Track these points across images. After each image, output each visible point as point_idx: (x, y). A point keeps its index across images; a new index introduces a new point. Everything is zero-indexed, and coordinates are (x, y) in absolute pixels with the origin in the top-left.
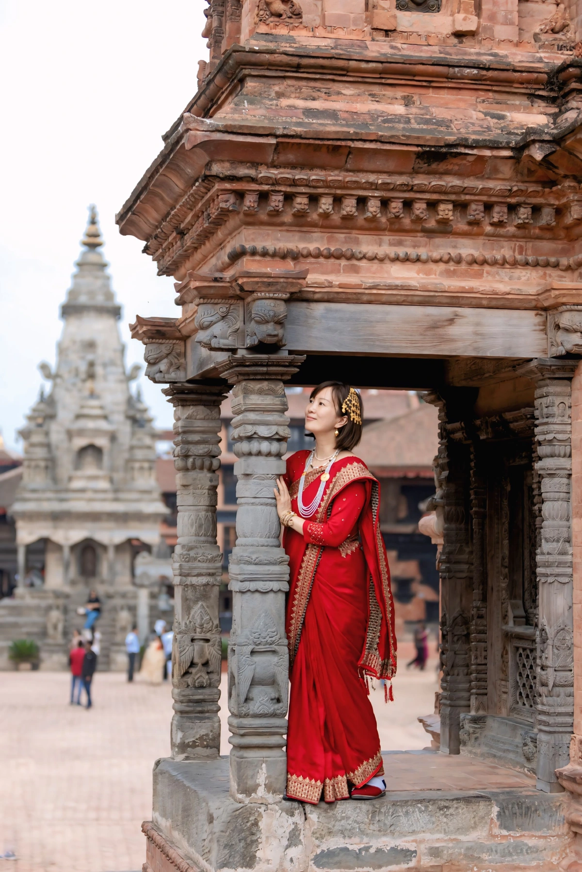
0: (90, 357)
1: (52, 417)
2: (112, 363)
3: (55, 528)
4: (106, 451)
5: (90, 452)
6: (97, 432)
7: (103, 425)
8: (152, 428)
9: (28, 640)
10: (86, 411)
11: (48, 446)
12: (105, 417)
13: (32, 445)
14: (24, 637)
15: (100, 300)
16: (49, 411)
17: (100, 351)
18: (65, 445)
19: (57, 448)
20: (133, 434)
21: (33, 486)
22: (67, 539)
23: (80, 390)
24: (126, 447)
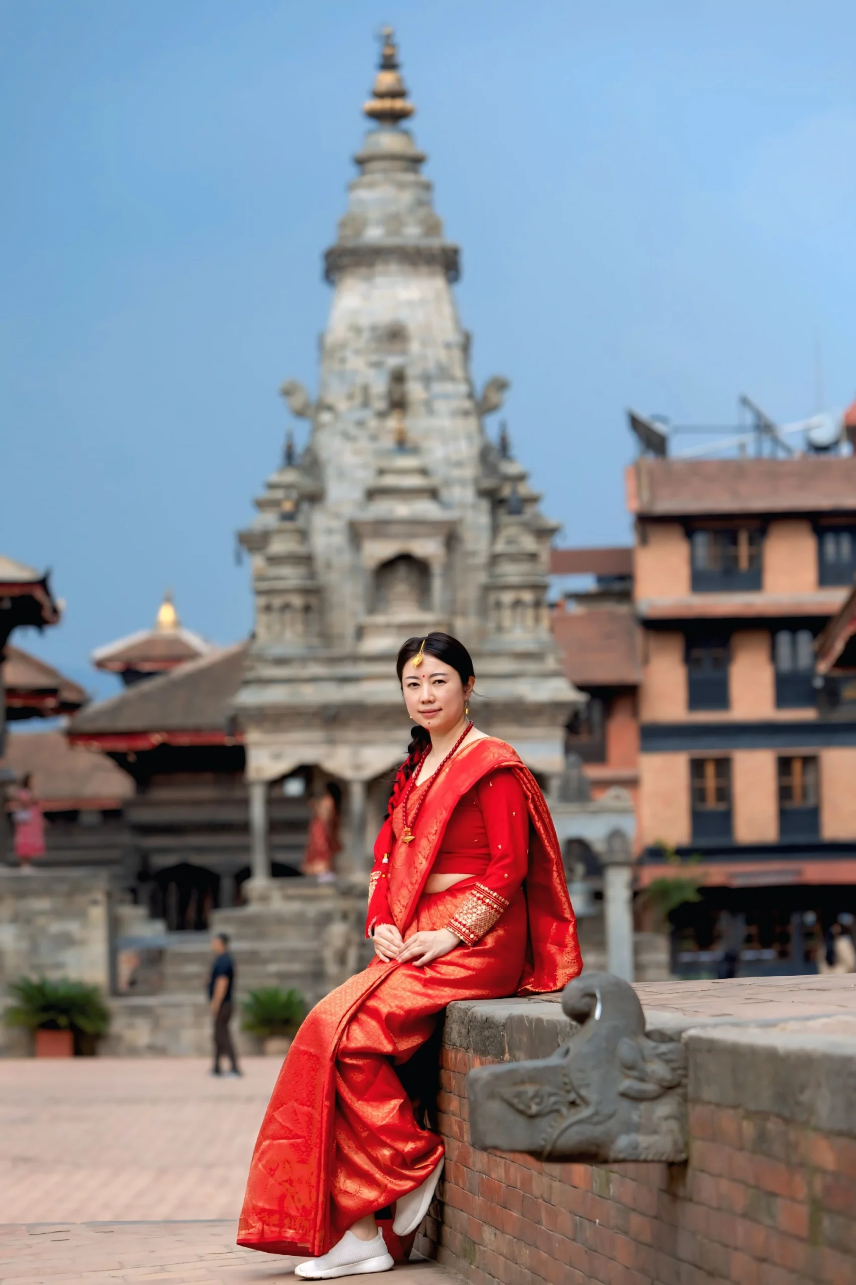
0: (393, 361)
1: (315, 498)
2: (444, 374)
3: (331, 742)
4: (437, 569)
5: (402, 571)
6: (417, 526)
7: (426, 509)
8: (537, 516)
9: (285, 988)
10: (390, 481)
11: (306, 560)
12: (433, 494)
13: (273, 560)
14: (272, 983)
15: (412, 233)
16: (307, 484)
17: (415, 347)
18: (346, 558)
19: (329, 566)
20: (495, 529)
21: (277, 650)
22: (358, 767)
23: (374, 438)
24: (482, 559)
